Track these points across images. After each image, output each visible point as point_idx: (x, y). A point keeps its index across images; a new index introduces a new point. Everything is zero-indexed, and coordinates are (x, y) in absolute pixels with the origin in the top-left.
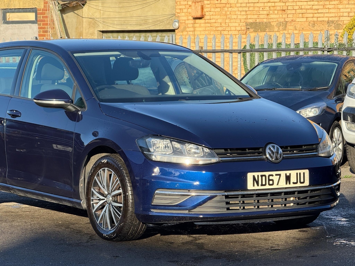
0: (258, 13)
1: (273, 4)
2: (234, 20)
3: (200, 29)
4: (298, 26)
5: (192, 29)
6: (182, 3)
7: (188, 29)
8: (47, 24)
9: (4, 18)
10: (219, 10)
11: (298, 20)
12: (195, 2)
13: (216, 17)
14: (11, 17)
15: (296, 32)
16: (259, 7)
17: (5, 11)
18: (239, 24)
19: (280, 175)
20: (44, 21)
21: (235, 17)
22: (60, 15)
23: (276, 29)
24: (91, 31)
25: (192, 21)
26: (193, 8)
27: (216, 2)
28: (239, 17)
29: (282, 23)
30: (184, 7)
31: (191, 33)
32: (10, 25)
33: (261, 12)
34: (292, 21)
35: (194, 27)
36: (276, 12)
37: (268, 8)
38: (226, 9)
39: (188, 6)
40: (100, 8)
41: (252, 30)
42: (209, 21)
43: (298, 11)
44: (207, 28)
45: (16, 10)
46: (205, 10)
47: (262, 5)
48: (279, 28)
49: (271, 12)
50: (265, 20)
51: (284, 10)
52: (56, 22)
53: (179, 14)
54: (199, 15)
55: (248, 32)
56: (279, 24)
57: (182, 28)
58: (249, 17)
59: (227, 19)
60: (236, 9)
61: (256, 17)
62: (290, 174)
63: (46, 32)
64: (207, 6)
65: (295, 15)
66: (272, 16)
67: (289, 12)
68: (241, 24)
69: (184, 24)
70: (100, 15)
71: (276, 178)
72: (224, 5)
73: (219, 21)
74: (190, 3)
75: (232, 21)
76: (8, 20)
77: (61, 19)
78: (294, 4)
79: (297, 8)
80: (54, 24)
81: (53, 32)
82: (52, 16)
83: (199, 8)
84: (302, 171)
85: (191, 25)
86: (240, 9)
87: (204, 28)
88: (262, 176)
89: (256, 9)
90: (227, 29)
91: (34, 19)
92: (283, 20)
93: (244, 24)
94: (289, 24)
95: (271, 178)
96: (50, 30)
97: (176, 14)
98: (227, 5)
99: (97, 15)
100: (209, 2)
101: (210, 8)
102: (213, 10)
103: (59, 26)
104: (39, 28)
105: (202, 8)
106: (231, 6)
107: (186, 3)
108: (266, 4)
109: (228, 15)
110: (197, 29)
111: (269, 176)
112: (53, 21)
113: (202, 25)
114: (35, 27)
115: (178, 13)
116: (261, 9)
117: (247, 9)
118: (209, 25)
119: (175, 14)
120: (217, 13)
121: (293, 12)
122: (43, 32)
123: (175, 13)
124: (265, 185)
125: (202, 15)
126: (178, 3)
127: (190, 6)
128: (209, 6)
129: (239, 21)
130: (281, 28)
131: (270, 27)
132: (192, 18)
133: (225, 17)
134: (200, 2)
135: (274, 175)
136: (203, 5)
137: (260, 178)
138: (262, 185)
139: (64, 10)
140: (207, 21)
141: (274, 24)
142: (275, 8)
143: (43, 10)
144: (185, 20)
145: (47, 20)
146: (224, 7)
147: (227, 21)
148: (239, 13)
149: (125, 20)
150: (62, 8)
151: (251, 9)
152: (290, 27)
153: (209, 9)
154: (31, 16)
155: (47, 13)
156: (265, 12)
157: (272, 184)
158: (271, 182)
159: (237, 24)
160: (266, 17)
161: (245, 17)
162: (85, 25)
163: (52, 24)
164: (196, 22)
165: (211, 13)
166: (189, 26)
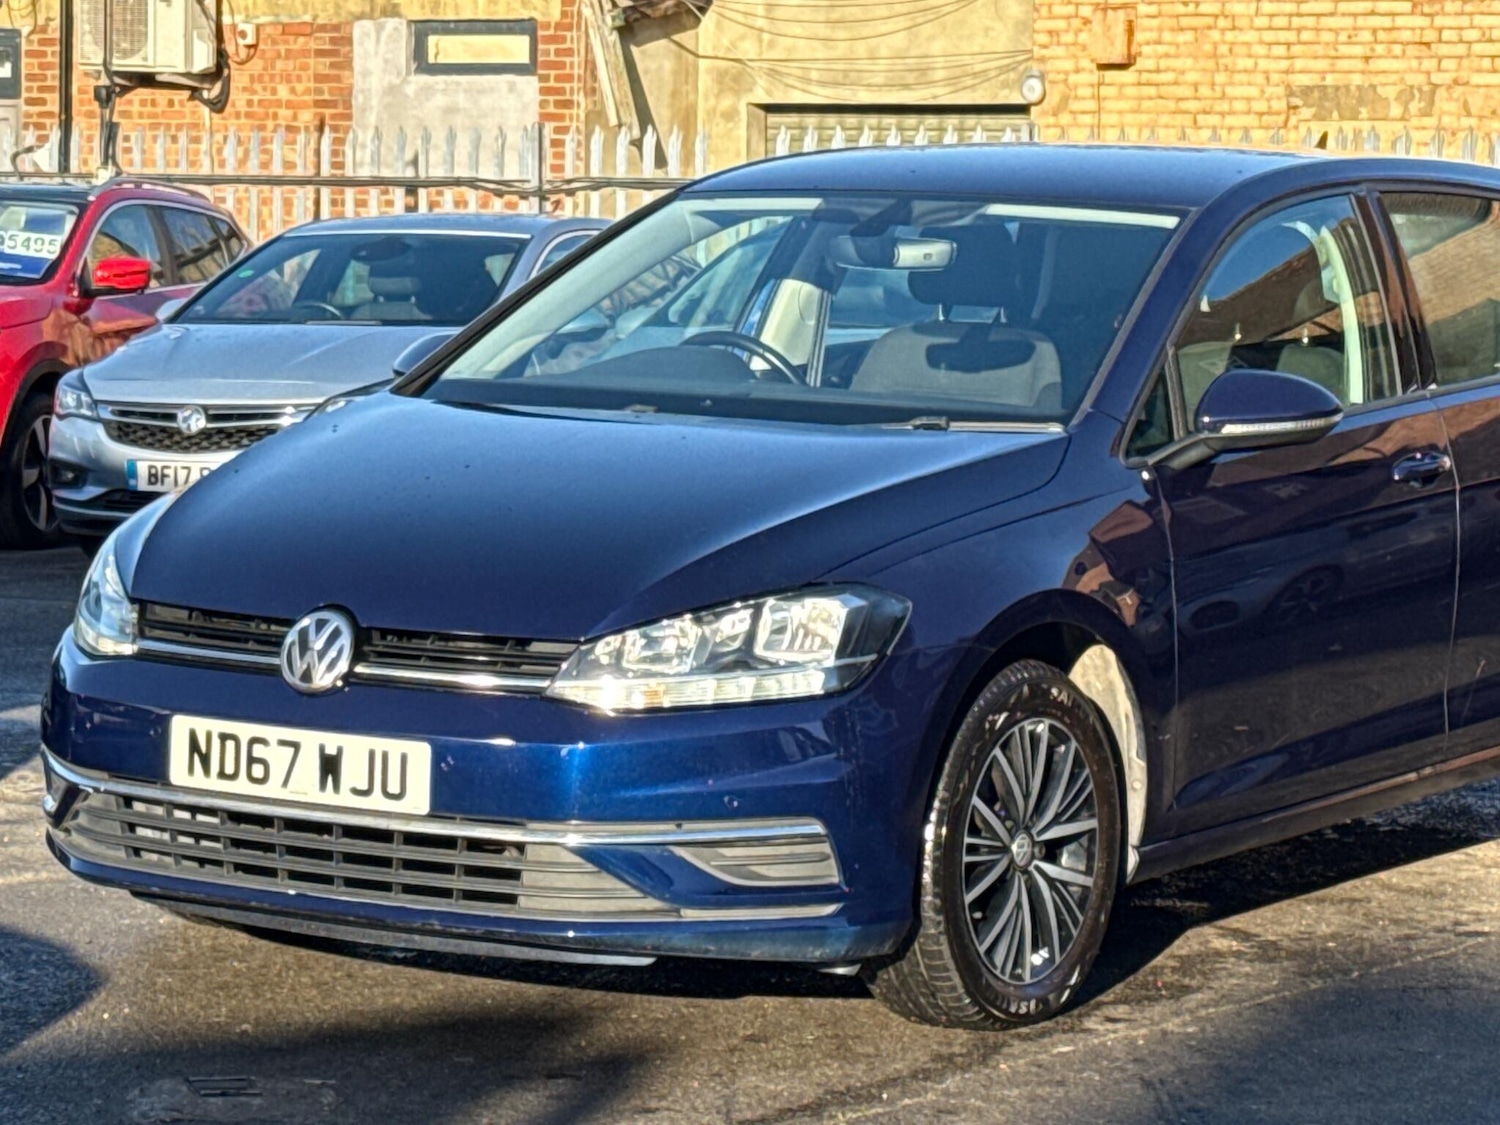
0: (1333, 53)
1: (1387, 22)
2: (1243, 77)
3: (1123, 105)
4: (1476, 102)
5: (1091, 105)
6: (1058, 10)
7: (1075, 106)
8: (569, 78)
9: (419, 53)
10: (1189, 36)
11: (1476, 79)
12: (1105, 10)
13: (1177, 63)
14: (445, 48)
15: (1466, 122)
16: (1336, 31)
17: (422, 31)
18: (1263, 92)
19: (296, 746)
20: (562, 65)
21: (1249, 63)
22: (618, 45)
23: (1396, 110)
24: (726, 103)
25: (1095, 76)
26: (1097, 27)
27: (1181, 9)
28: (1263, 64)
29: (1420, 90)
30: (1061, 24)
31: (1087, 119)
32: (441, 79)
33: (1344, 50)
34: (1456, 82)
35: (1099, 98)
36: (1397, 49)
37: (1366, 36)
38: (1215, 35)
39: (1076, 23)
40: (761, 23)
41: (1306, 113)
42: (1155, 78)
43: (1478, 48)
44: (1146, 104)
45: (463, 26)
46: (1139, 37)
47: (1348, 22)
48: (1406, 109)
49: (1380, 49)
50: (1356, 80)
51: (1428, 44)
52: (602, 72)
53: (1046, 52)
54: (1117, 55)
55: (1293, 120)
56: (1407, 95)
57: (1053, 98)
58: (1299, 64)
59: (1218, 70)
60: (1250, 36)
61: (1322, 64)
62: (340, 750)
63: (568, 104)
64: (1146, 22)
65: (1465, 63)
66: (1382, 64)
67: (1444, 50)
68: (1269, 90)
69: (1061, 87)
70: (761, 47)
71: (278, 758)
72: (1210, 21)
73: (1191, 77)
74: (1086, 11)
75: (1238, 77)
76: (431, 60)
77: (621, 59)
78: (1464, 21)
79: (1473, 35)
80: (595, 78)
81: (591, 107)
82: (588, 48)
83: (1120, 30)
84: (394, 747)
85: (1087, 92)
86: (1269, 36)
87: (1133, 104)
88: (224, 737)
89: (1327, 37)
90: (1218, 108)
91: (524, 58)
92: (1420, 79)
93: (1280, 90)
94: (1441, 93)
95: (259, 751)
96: (580, 98)
97: (1036, 49)
98: (1222, 23)
99: (748, 49)
100: (1153, 9)
101: (1160, 30)
102: (1167, 36)
103: (615, 86)
104: (544, 91)
105: (1130, 30)
106: (1237, 24)
107: (1070, 9)
108: (1361, 21)
109: (1223, 56)
110: (1109, 105)
111: (254, 741)
112: (590, 66)
113: (1130, 91)
114: (529, 85)
115: (1045, 47)
116: (1343, 37)
117: (1291, 36)
118: (1152, 91)
119: (1031, 51)
120: (1183, 49)
121: (1461, 49)
122: (558, 104)
123: (1029, 47)
124: (234, 777)
125: (1129, 55)
126: (1044, 11)
127: (1087, 22)
128: (1155, 23)
129: (1260, 79)
130: (1415, 106)
131: (1373, 102)
132: (1093, 66)
133: (1211, 64)
134: (1124, 6)
135: (273, 742)
136: (1132, 18)
137: (216, 743)
138: (222, 775)
139: (630, 29)
140: (1145, 77)
141: (1390, 92)
142: (1395, 35)
143: (558, 26)
144: (1066, 73)
145: (572, 64)
146: (1209, 28)
147: (1220, 78)
148: (1261, 50)
149: (848, 67)
150: (626, 20)
151: (1306, 36)
152: (1445, 104)
153: (1153, 35)
154: (516, 48)
155: (573, 41)
156: (1358, 50)
157: (263, 781)
158: (258, 771)
159: (1253, 92)
160: (1359, 65)
161: (1284, 64)
162: (704, 81)
163: (589, 79)
164: (1107, 80)
165: (1161, 49)
166: (1081, 92)
